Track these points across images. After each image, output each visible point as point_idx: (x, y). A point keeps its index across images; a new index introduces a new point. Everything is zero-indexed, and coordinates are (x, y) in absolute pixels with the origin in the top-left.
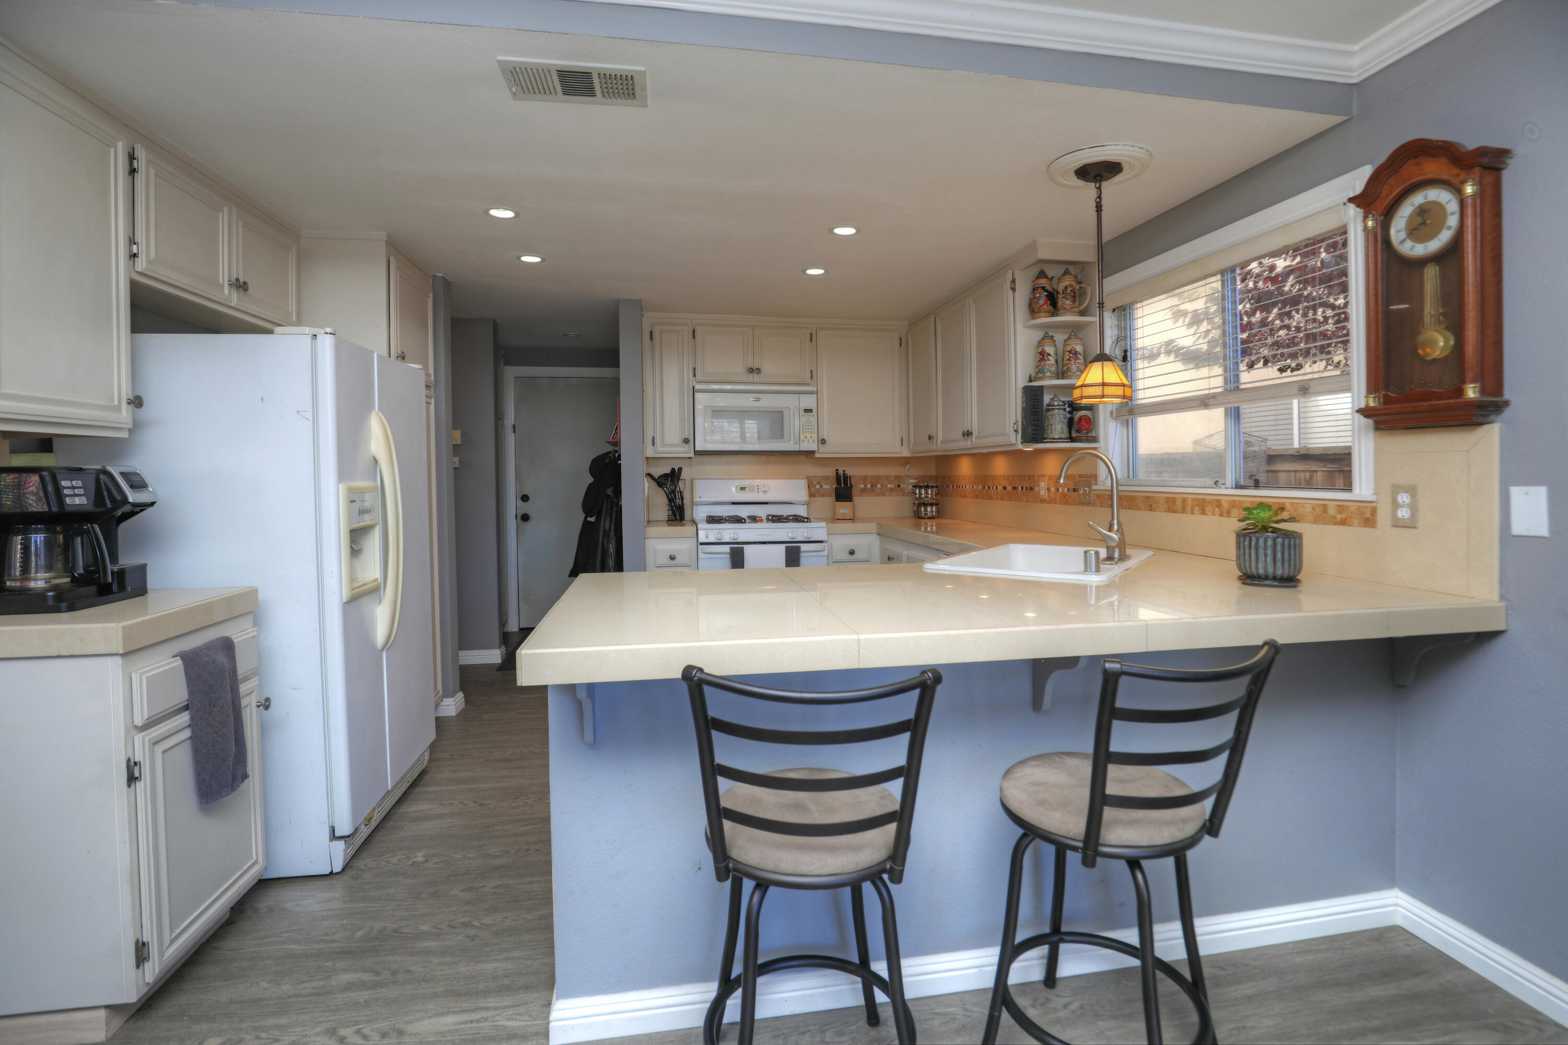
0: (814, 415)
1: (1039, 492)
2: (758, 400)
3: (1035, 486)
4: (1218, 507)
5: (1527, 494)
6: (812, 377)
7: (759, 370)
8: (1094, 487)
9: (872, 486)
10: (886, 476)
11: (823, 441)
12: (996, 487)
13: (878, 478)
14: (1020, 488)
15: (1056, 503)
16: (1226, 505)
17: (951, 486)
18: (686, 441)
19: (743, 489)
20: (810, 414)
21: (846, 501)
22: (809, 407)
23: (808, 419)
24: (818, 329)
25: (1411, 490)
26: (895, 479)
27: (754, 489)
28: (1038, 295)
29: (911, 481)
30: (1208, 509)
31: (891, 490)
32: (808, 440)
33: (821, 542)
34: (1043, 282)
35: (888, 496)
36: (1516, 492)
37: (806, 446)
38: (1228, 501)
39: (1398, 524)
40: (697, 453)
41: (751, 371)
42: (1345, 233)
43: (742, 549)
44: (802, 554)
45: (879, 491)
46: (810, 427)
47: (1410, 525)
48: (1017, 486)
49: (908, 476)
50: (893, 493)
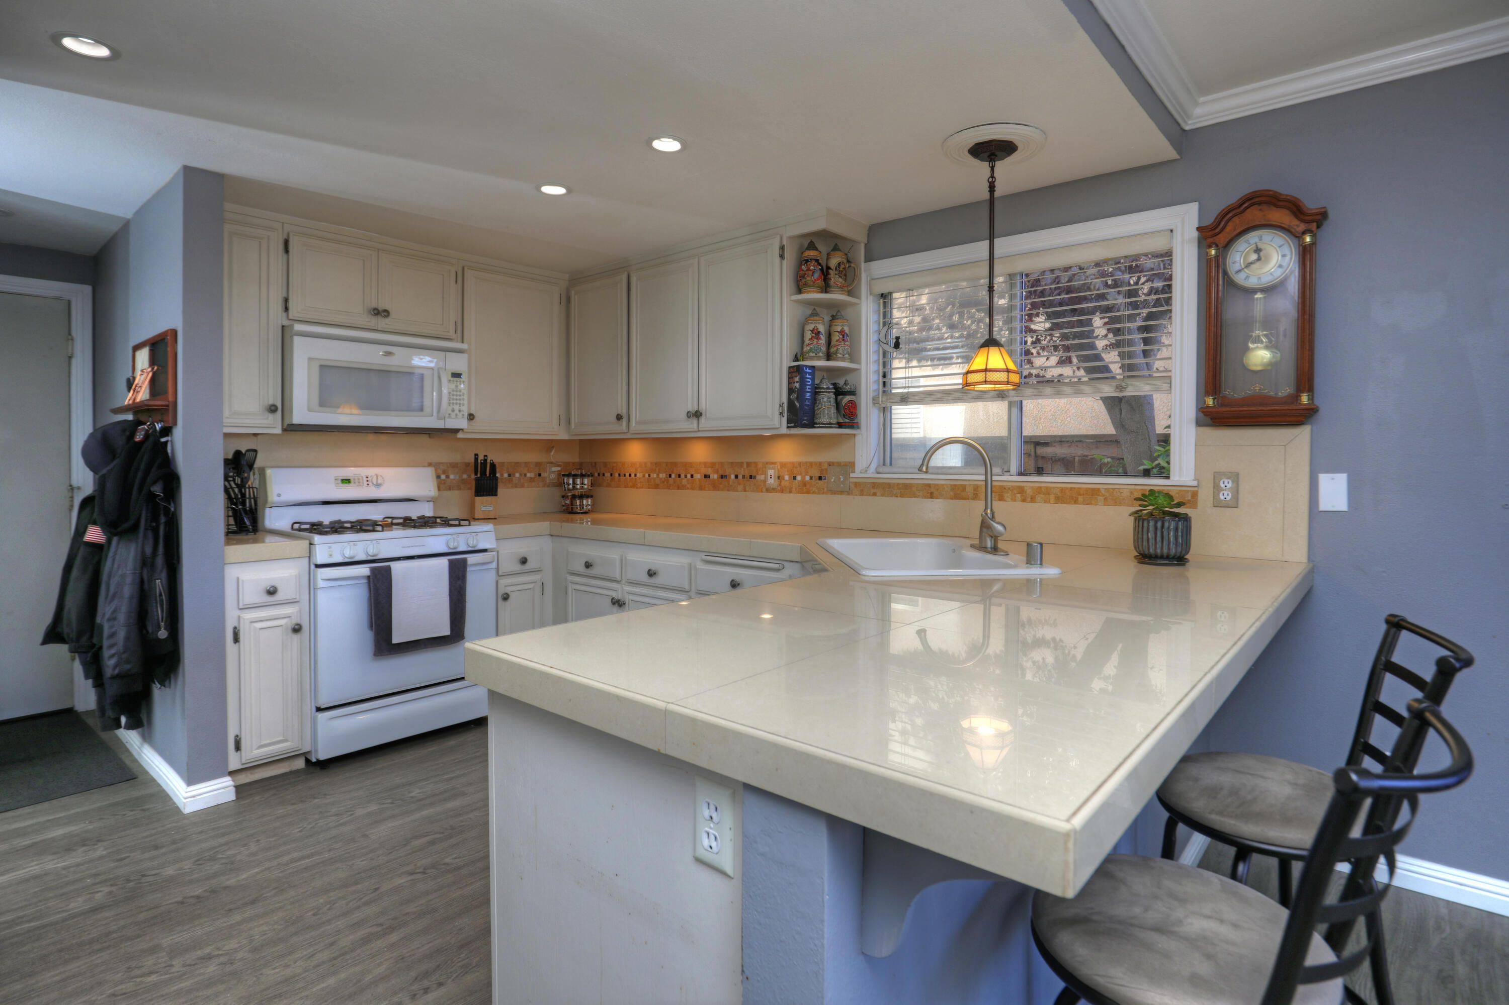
0: (463, 382)
1: (765, 481)
2: (388, 354)
3: (758, 474)
4: (1019, 493)
5: (1333, 479)
6: (456, 331)
7: (386, 313)
8: (852, 475)
9: (509, 475)
10: (526, 463)
11: (471, 417)
12: (692, 476)
13: (517, 464)
14: (733, 477)
15: (791, 492)
16: (1029, 492)
17: (608, 475)
18: (272, 409)
19: (347, 481)
20: (457, 379)
21: (489, 495)
22: (457, 370)
23: (457, 386)
24: (466, 268)
25: (1234, 476)
26: (536, 466)
27: (361, 481)
28: (812, 268)
29: (555, 469)
30: (1007, 495)
31: (531, 480)
32: (456, 415)
33: (485, 551)
34: (812, 253)
35: (528, 487)
36: (1324, 480)
37: (451, 424)
38: (1032, 488)
39: (1222, 504)
40: (291, 429)
41: (377, 312)
42: (1171, 255)
43: (388, 570)
44: (469, 569)
45: (517, 481)
46: (458, 397)
47: (1234, 504)
48: (727, 473)
49: (552, 463)
50: (533, 484)
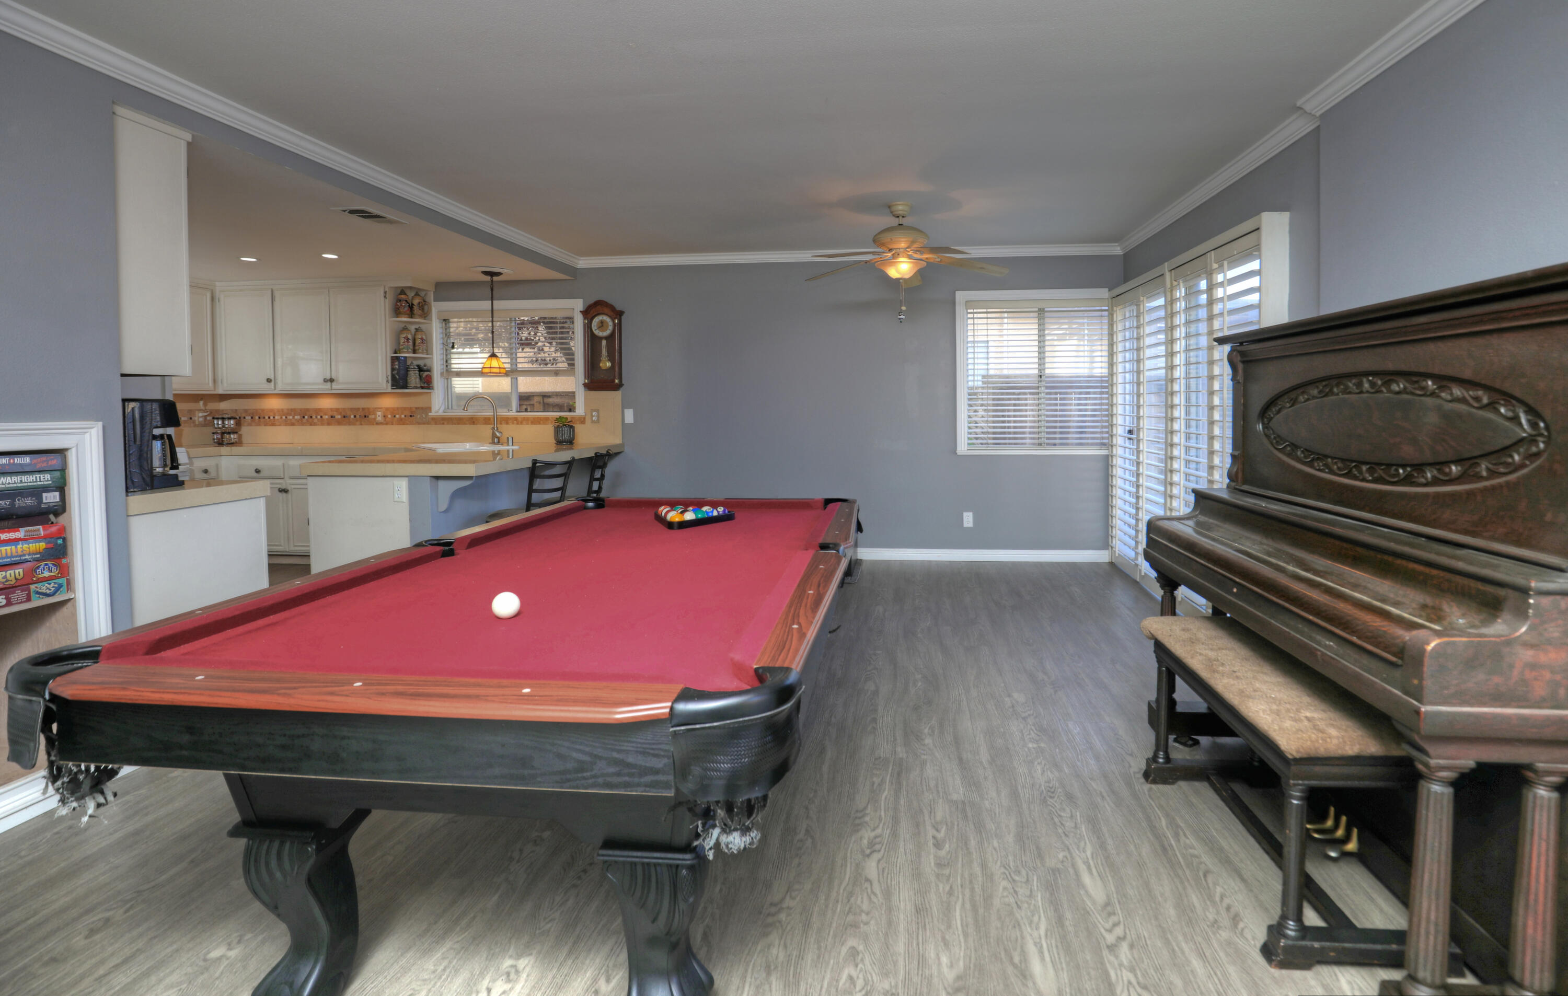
1: (375, 419)
3: (370, 415)
5: (629, 411)
8: (430, 414)
12: (321, 417)
14: (352, 417)
16: (520, 420)
17: (249, 418)
25: (598, 411)
26: (188, 412)
28: (403, 304)
29: (204, 414)
34: (403, 297)
36: (626, 411)
39: (593, 422)
42: (574, 319)
47: (598, 422)
48: (348, 415)
